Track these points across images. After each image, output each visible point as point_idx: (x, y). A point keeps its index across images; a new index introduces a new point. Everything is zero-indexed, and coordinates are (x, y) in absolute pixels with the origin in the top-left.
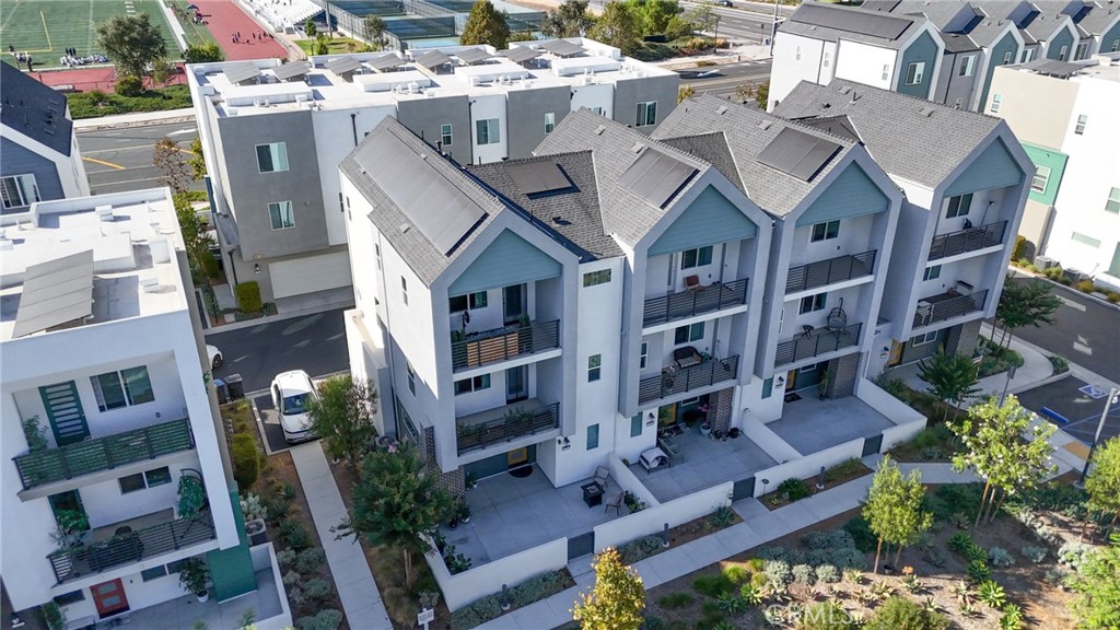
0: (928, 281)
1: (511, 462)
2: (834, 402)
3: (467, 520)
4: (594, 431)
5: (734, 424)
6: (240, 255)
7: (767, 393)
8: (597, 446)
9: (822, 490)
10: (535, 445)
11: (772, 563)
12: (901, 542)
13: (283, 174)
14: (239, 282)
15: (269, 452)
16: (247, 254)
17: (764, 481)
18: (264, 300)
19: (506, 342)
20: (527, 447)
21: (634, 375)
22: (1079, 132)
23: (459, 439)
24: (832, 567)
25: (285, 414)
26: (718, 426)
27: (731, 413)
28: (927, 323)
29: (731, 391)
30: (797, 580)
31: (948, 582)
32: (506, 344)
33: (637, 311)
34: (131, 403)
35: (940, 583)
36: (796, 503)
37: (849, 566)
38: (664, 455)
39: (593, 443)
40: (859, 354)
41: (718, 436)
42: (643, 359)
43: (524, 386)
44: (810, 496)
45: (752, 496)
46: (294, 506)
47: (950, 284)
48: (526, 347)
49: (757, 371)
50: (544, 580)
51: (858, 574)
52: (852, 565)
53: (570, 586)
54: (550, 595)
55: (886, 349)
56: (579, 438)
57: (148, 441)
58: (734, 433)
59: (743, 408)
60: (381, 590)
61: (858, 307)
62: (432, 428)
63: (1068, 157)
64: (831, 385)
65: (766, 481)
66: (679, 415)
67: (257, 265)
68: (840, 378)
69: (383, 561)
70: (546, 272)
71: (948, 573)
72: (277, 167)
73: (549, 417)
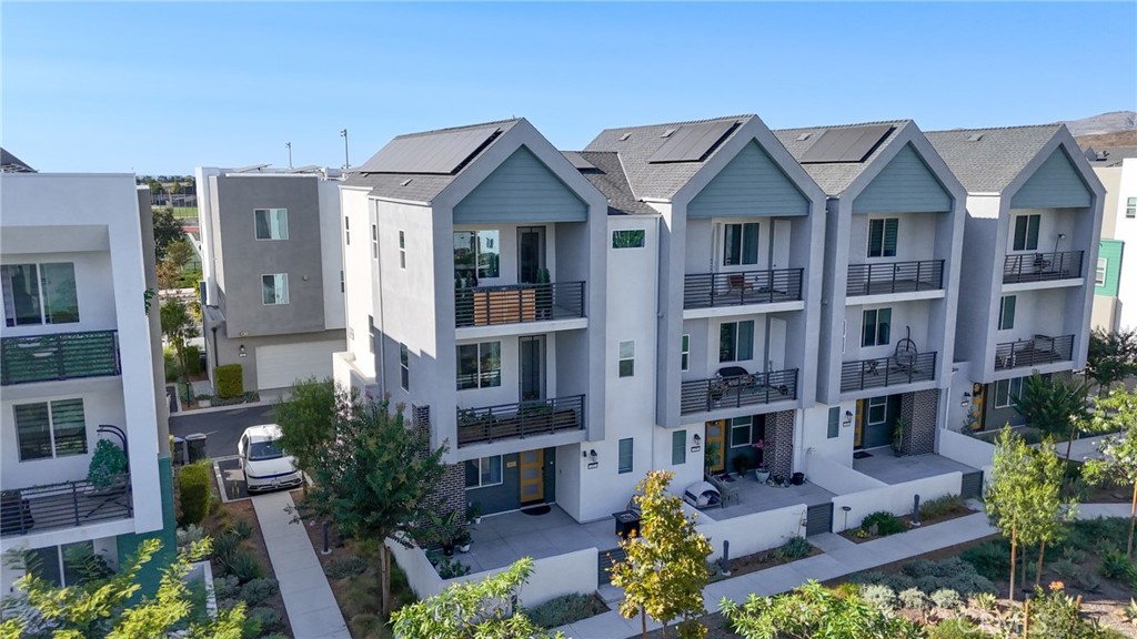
0: (1002, 331)
1: (523, 500)
2: (913, 458)
3: (467, 548)
4: (627, 447)
5: (796, 468)
6: (225, 333)
7: (833, 432)
8: (631, 471)
9: (918, 527)
10: (554, 448)
11: (870, 588)
12: (1044, 538)
13: (281, 243)
14: (221, 363)
15: (225, 500)
16: (232, 331)
17: (844, 508)
18: (246, 389)
19: (521, 298)
20: (545, 449)
21: (675, 376)
22: (1130, 216)
23: (460, 428)
24: (953, 592)
25: (250, 460)
26: (777, 471)
27: (791, 452)
28: (1010, 366)
29: (792, 413)
30: (907, 606)
31: (1112, 607)
32: (521, 302)
33: (677, 288)
34: (48, 321)
35: (1103, 608)
36: (889, 539)
37: (975, 591)
38: (714, 489)
39: (626, 466)
40: (937, 391)
41: (778, 481)
42: (685, 357)
43: (541, 390)
44: (905, 531)
45: (831, 531)
46: (247, 543)
47: (1027, 337)
48: (545, 310)
49: (821, 397)
50: (567, 601)
51: (991, 598)
52: (978, 589)
53: (601, 612)
54: (576, 620)
55: (966, 395)
56: (609, 453)
57: (59, 355)
58: (798, 479)
59: (806, 447)
60: (347, 617)
61: (929, 334)
62: (427, 408)
63: (1123, 243)
64: (907, 437)
65: (847, 509)
66: (729, 460)
67: (242, 346)
68: (917, 428)
69: (354, 590)
70: (570, 214)
71: (1109, 598)
72: (275, 235)
73: (573, 417)
